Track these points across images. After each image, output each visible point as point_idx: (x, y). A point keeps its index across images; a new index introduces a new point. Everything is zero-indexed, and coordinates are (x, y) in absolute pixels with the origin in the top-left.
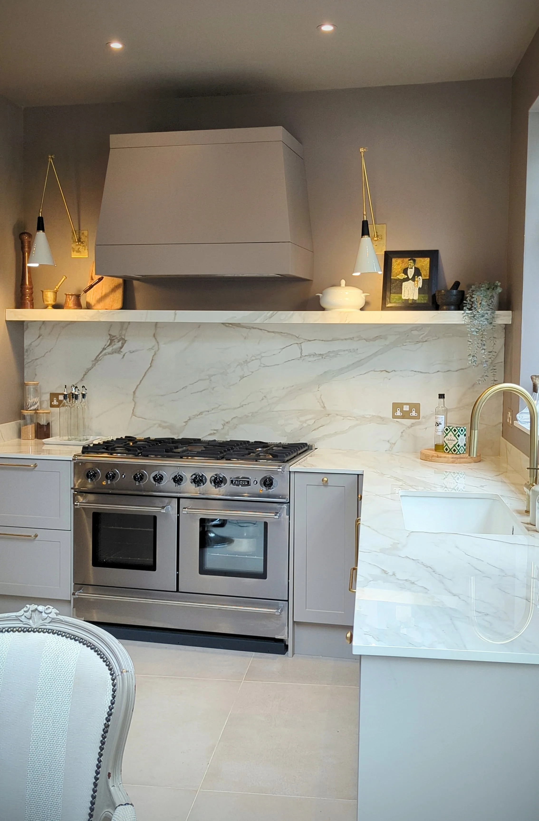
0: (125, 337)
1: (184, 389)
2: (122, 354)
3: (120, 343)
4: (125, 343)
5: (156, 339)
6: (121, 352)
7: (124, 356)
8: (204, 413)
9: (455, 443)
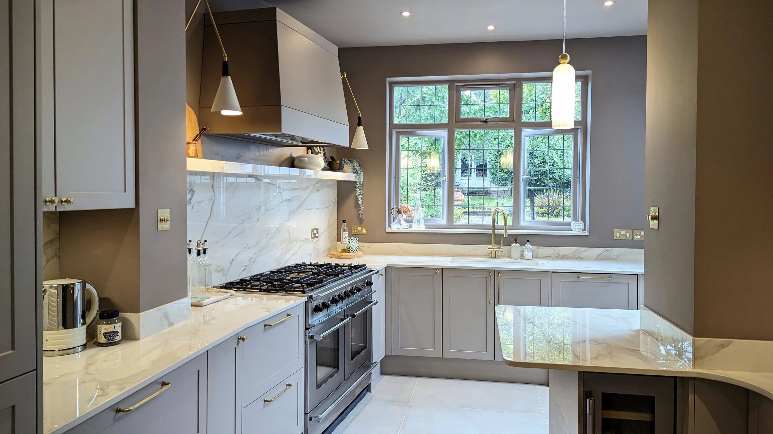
0: (193, 188)
1: (229, 234)
2: (192, 205)
3: (191, 193)
4: (194, 193)
5: (213, 190)
6: (191, 203)
7: (193, 207)
8: (240, 253)
9: (357, 246)
